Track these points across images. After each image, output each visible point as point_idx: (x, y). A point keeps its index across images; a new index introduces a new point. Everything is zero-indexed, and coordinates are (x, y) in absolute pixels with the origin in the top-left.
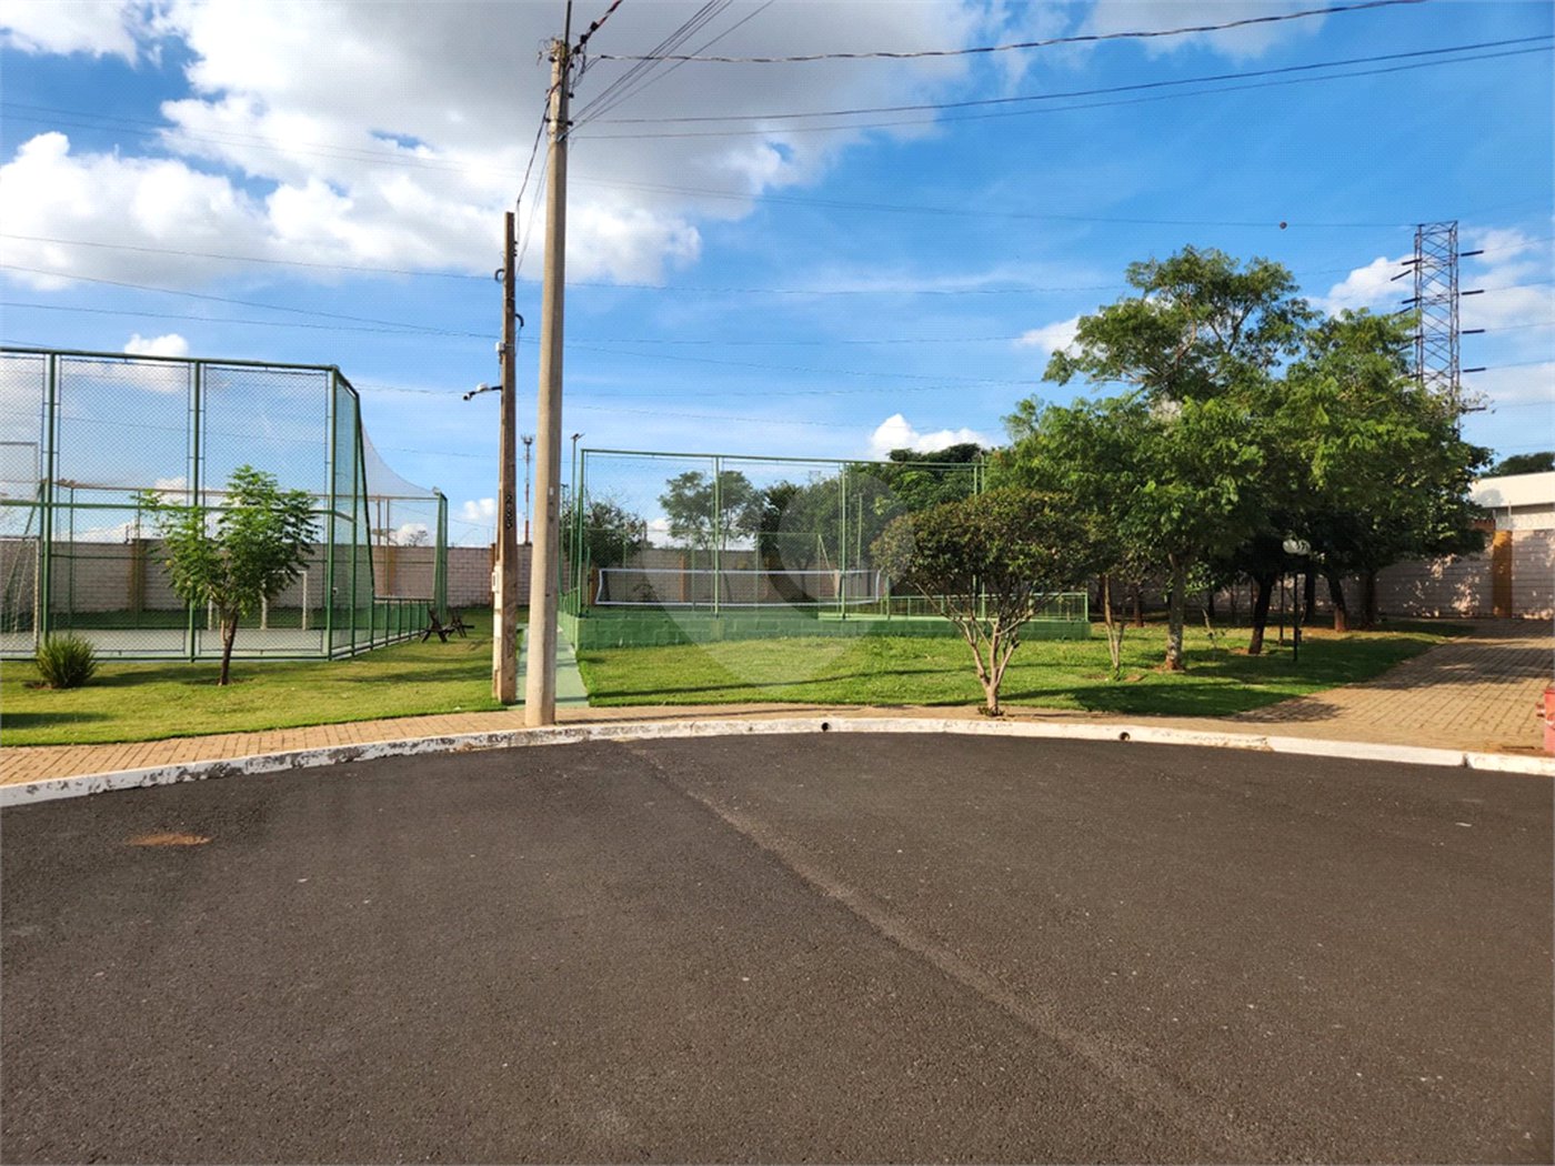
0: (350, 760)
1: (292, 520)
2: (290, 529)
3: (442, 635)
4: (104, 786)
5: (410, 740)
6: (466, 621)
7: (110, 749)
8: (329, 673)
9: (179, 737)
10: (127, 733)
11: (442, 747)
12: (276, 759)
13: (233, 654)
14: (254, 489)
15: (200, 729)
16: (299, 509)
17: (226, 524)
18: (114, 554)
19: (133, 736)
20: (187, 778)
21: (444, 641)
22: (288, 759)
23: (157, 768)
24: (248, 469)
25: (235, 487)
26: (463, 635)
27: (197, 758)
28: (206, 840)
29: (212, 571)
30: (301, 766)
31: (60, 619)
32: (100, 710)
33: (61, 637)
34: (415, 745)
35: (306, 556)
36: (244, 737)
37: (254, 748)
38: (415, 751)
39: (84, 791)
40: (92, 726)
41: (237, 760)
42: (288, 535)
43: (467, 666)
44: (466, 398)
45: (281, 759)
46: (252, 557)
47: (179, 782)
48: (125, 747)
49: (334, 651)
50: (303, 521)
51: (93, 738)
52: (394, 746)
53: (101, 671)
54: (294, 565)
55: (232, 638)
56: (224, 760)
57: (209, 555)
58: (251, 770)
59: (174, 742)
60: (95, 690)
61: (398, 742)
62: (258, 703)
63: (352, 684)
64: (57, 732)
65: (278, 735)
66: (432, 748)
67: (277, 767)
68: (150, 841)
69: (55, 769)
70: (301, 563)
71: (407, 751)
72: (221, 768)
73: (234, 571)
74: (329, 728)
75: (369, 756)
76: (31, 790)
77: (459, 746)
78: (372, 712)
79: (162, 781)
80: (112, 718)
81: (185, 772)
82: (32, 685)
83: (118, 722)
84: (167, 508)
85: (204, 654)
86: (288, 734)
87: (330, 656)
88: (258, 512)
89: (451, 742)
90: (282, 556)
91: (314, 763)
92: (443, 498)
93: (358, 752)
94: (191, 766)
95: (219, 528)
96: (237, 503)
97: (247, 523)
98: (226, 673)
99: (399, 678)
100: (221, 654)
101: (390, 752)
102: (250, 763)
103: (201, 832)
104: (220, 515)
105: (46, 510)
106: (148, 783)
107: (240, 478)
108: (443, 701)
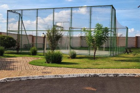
0: (116, 76)
1: (105, 32)
2: (104, 34)
3: (128, 53)
4: (79, 76)
5: (127, 73)
6: (132, 50)
7: (79, 69)
8: (110, 59)
9: (89, 68)
10: (81, 67)
11: (133, 75)
12: (104, 74)
13: (95, 55)
14: (99, 27)
15: (91, 67)
16: (106, 30)
17: (95, 33)
18: (77, 38)
19: (82, 67)
20: (90, 76)
21: (128, 54)
22: (106, 75)
23: (86, 74)
24: (98, 24)
25: (96, 27)
26: (131, 53)
27: (92, 72)
28: (96, 90)
29: (92, 41)
30: (108, 76)
31: (72, 48)
32: (77, 63)
33: (72, 50)
34: (128, 75)
35: (107, 39)
36: (98, 69)
37: (100, 72)
38: (128, 76)
39: (76, 76)
40: (76, 65)
41: (98, 74)
42: (104, 35)
43: (135, 59)
44: (138, 7)
45: (105, 74)
46: (99, 39)
47: (89, 77)
48: (81, 69)
49: (111, 55)
50: (107, 32)
51: (77, 67)
52: (124, 74)
53: (77, 56)
54: (105, 40)
55: (95, 52)
56: (96, 74)
57: (92, 38)
58: (100, 76)
59: (88, 69)
60: (76, 59)
61: (125, 73)
62: (100, 63)
63: (114, 61)
64: (72, 66)
65: (104, 70)
66: (132, 75)
67: (104, 76)
68: (87, 88)
69: (72, 72)
70: (106, 40)
71: (127, 76)
72: (95, 75)
73: (96, 41)
74: (112, 69)
75: (120, 76)
76: (69, 75)
77: (137, 76)
78: (119, 67)
79: (87, 76)
80: (79, 64)
81: (90, 75)
82: (69, 58)
83: (80, 65)
84: (86, 31)
85: (91, 54)
86: (105, 69)
87: (110, 56)
88: (100, 31)
89: (135, 75)
90: (103, 38)
91: (110, 76)
92: (127, 28)
93: (118, 75)
94: (91, 74)
95: (94, 34)
96: (96, 30)
97: (98, 33)
98: (94, 58)
99: (122, 61)
100: (94, 54)
101: (124, 75)
102: (100, 75)
103: (95, 88)
104: (94, 32)
105: (70, 32)
106: (85, 76)
107: (97, 25)
108: (132, 66)
